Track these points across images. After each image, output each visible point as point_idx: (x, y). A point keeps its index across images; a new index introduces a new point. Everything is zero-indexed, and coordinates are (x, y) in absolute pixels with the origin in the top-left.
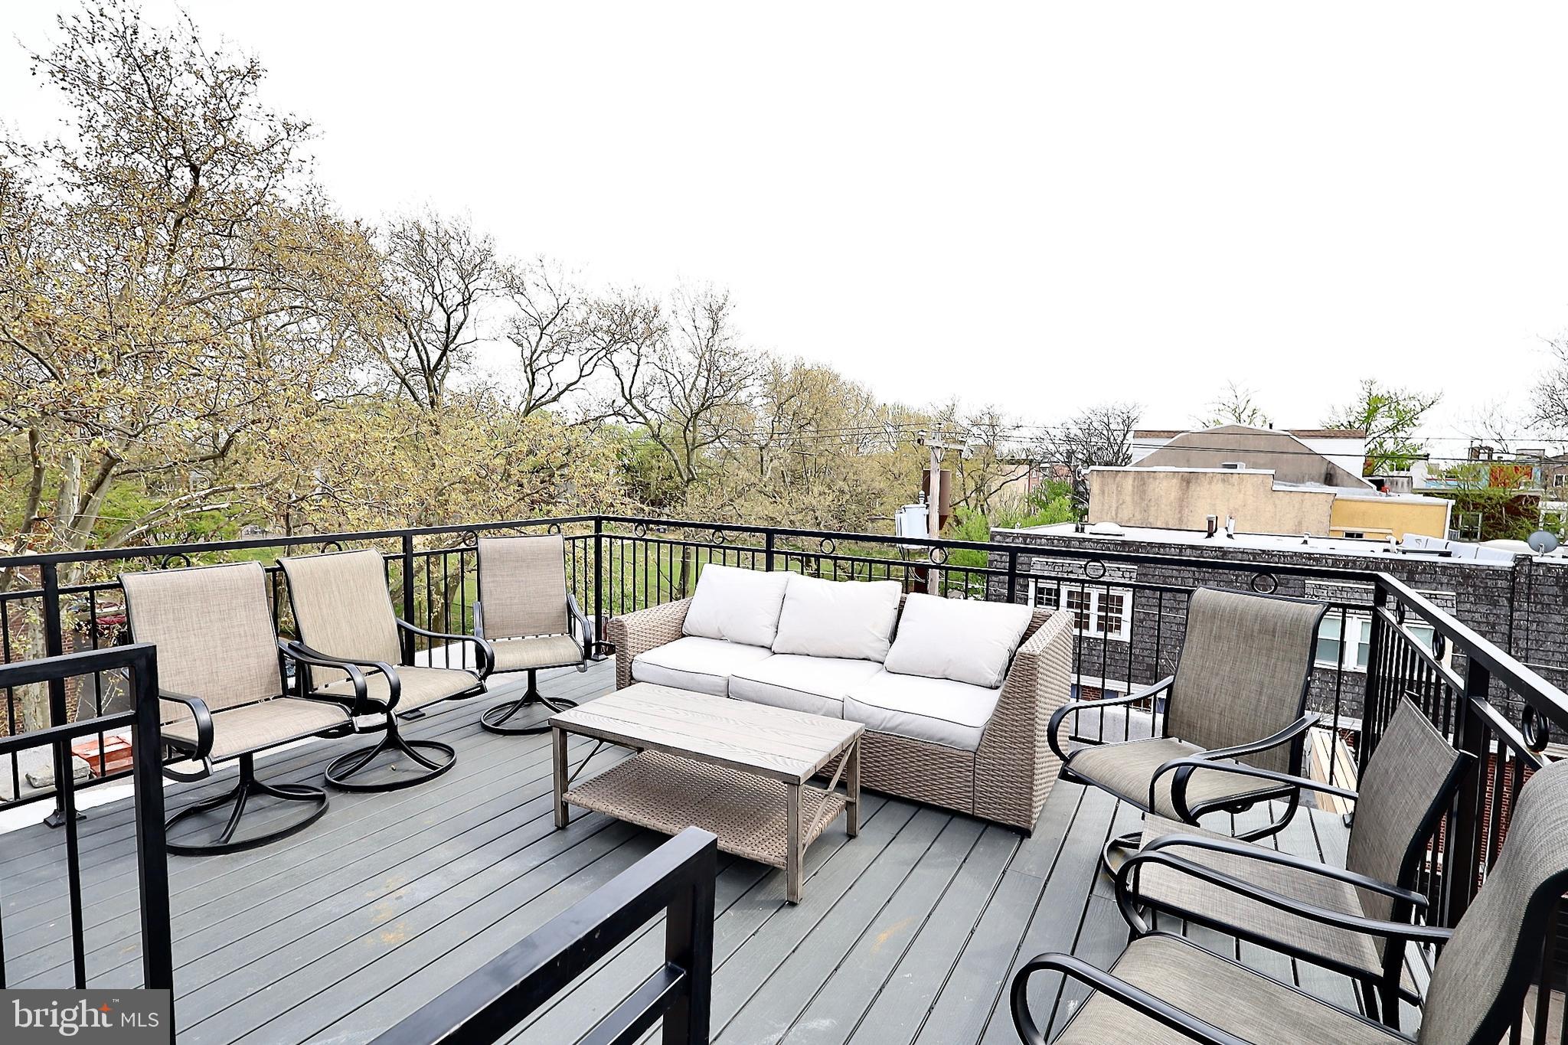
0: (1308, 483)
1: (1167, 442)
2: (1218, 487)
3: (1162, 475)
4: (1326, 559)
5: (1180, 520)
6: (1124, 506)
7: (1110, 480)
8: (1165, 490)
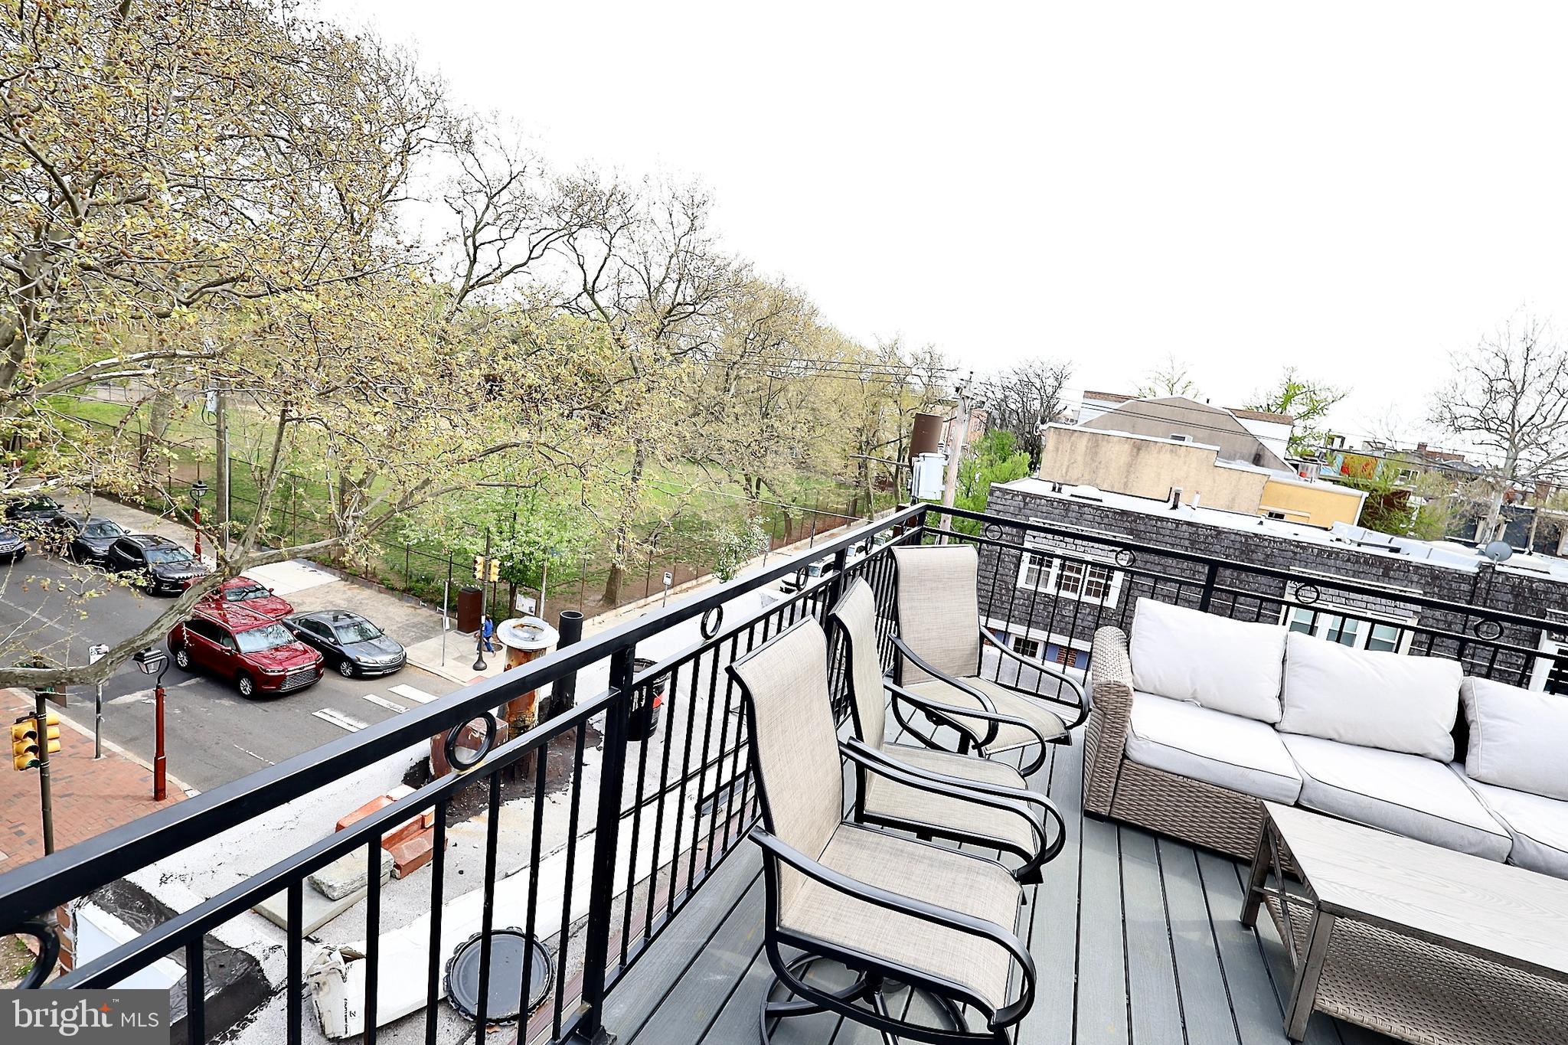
0: (1238, 461)
1: (1117, 406)
2: (1166, 457)
3: (1115, 439)
4: (1313, 548)
5: (1126, 484)
6: (1075, 465)
7: (1066, 439)
8: (1116, 453)
